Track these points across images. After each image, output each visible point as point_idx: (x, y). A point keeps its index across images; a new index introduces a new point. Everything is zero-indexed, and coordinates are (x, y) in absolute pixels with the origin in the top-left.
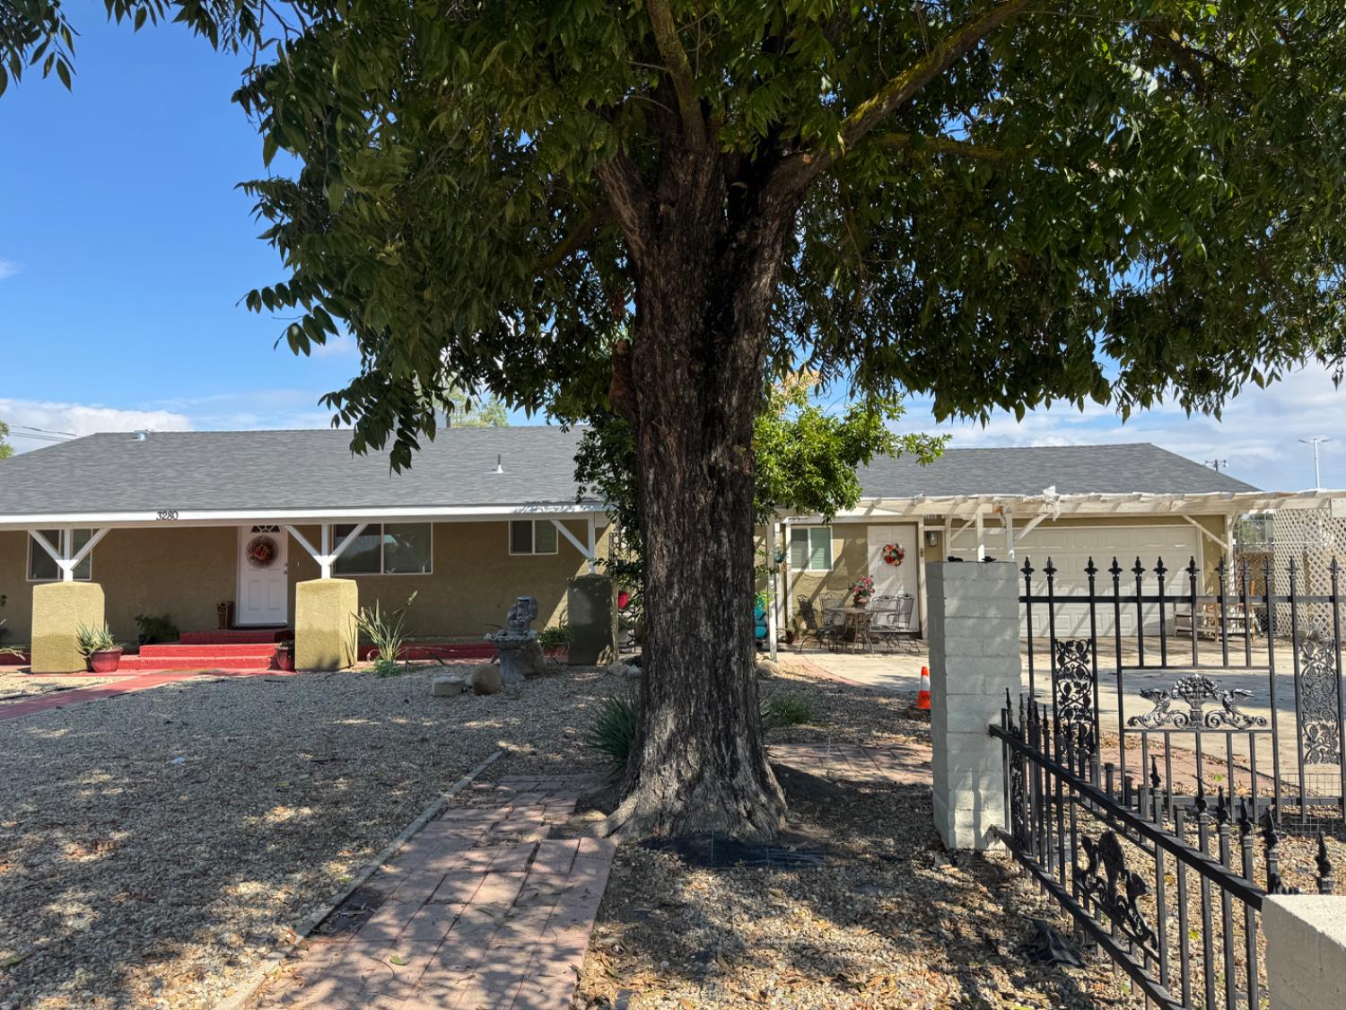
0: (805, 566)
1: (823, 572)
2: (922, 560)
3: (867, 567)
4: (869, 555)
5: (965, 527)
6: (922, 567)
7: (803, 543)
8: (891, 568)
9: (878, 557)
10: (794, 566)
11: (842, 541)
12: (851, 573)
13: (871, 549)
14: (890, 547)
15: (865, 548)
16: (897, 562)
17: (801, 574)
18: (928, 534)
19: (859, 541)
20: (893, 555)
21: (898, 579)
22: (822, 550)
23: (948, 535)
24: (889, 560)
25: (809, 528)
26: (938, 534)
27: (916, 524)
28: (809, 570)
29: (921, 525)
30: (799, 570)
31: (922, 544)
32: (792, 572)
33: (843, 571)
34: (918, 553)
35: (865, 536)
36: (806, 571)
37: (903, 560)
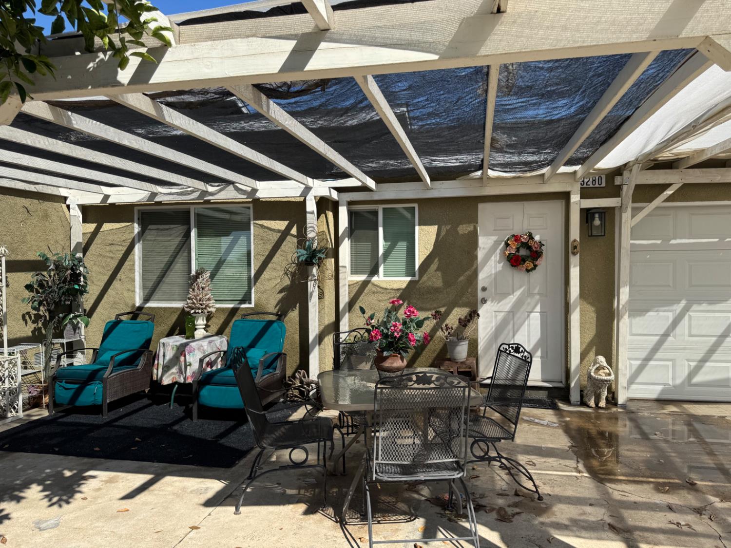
0: (374, 271)
1: (403, 281)
2: (575, 261)
3: (475, 274)
4: (481, 254)
5: (658, 201)
6: (575, 273)
7: (371, 233)
8: (518, 276)
9: (496, 256)
10: (354, 272)
11: (433, 230)
12: (447, 284)
13: (485, 243)
14: (516, 238)
15: (472, 240)
16: (529, 264)
17: (365, 284)
18: (587, 215)
19: (464, 229)
20: (523, 252)
21: (529, 294)
22: (402, 246)
23: (626, 216)
24: (514, 261)
25: (380, 208)
26: (606, 214)
27: (565, 196)
28: (380, 279)
29: (575, 198)
30: (362, 278)
31: (575, 233)
32: (349, 279)
33: (434, 278)
34: (568, 248)
35: (474, 220)
36: (375, 279)
37: (541, 262)
